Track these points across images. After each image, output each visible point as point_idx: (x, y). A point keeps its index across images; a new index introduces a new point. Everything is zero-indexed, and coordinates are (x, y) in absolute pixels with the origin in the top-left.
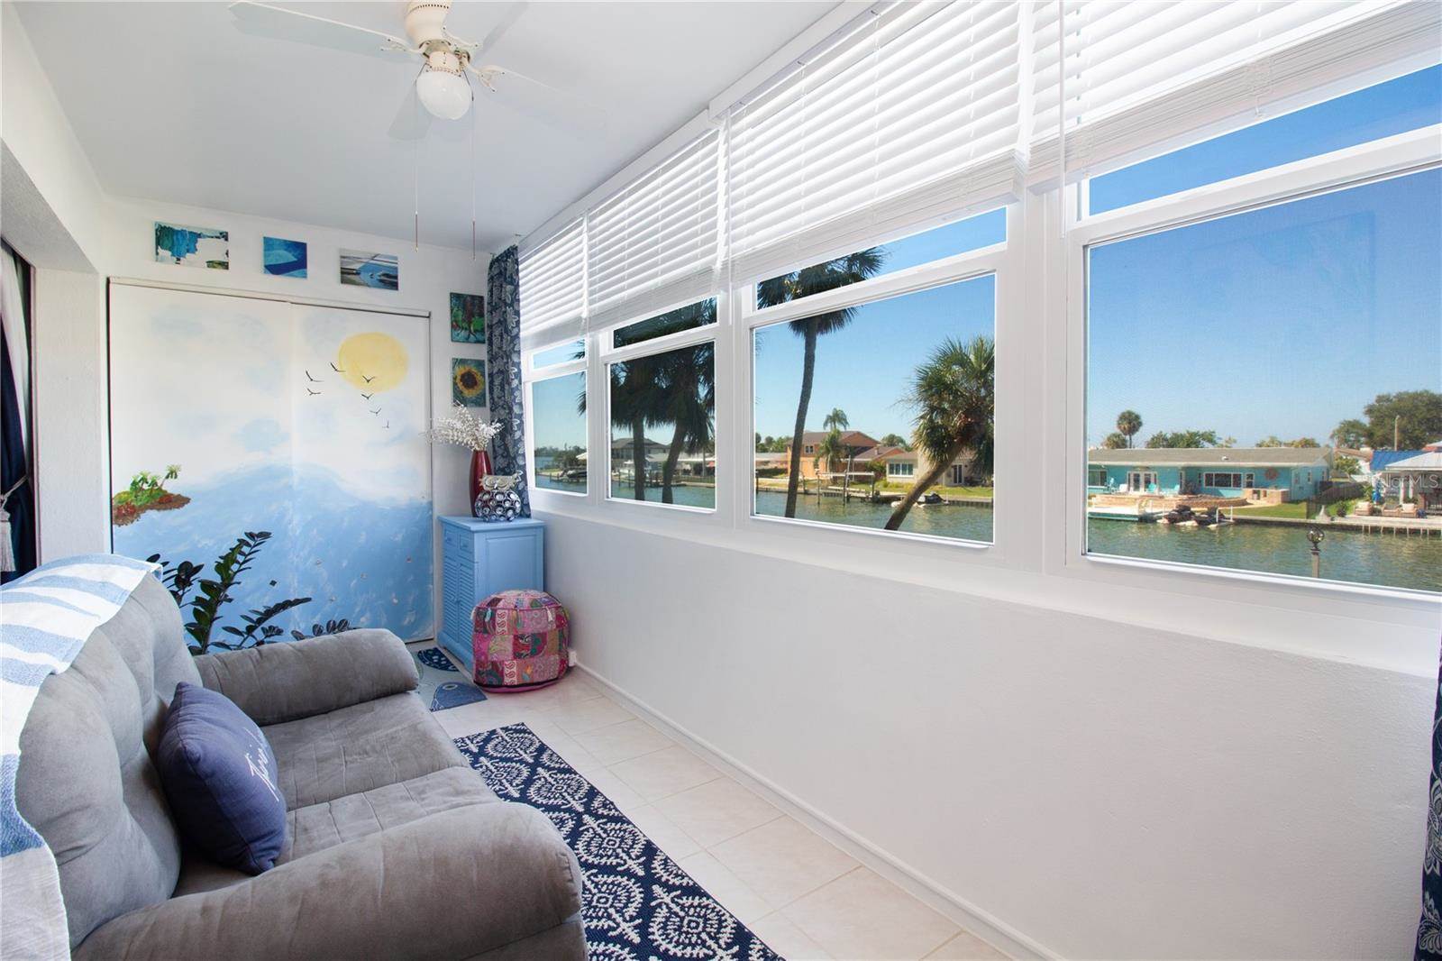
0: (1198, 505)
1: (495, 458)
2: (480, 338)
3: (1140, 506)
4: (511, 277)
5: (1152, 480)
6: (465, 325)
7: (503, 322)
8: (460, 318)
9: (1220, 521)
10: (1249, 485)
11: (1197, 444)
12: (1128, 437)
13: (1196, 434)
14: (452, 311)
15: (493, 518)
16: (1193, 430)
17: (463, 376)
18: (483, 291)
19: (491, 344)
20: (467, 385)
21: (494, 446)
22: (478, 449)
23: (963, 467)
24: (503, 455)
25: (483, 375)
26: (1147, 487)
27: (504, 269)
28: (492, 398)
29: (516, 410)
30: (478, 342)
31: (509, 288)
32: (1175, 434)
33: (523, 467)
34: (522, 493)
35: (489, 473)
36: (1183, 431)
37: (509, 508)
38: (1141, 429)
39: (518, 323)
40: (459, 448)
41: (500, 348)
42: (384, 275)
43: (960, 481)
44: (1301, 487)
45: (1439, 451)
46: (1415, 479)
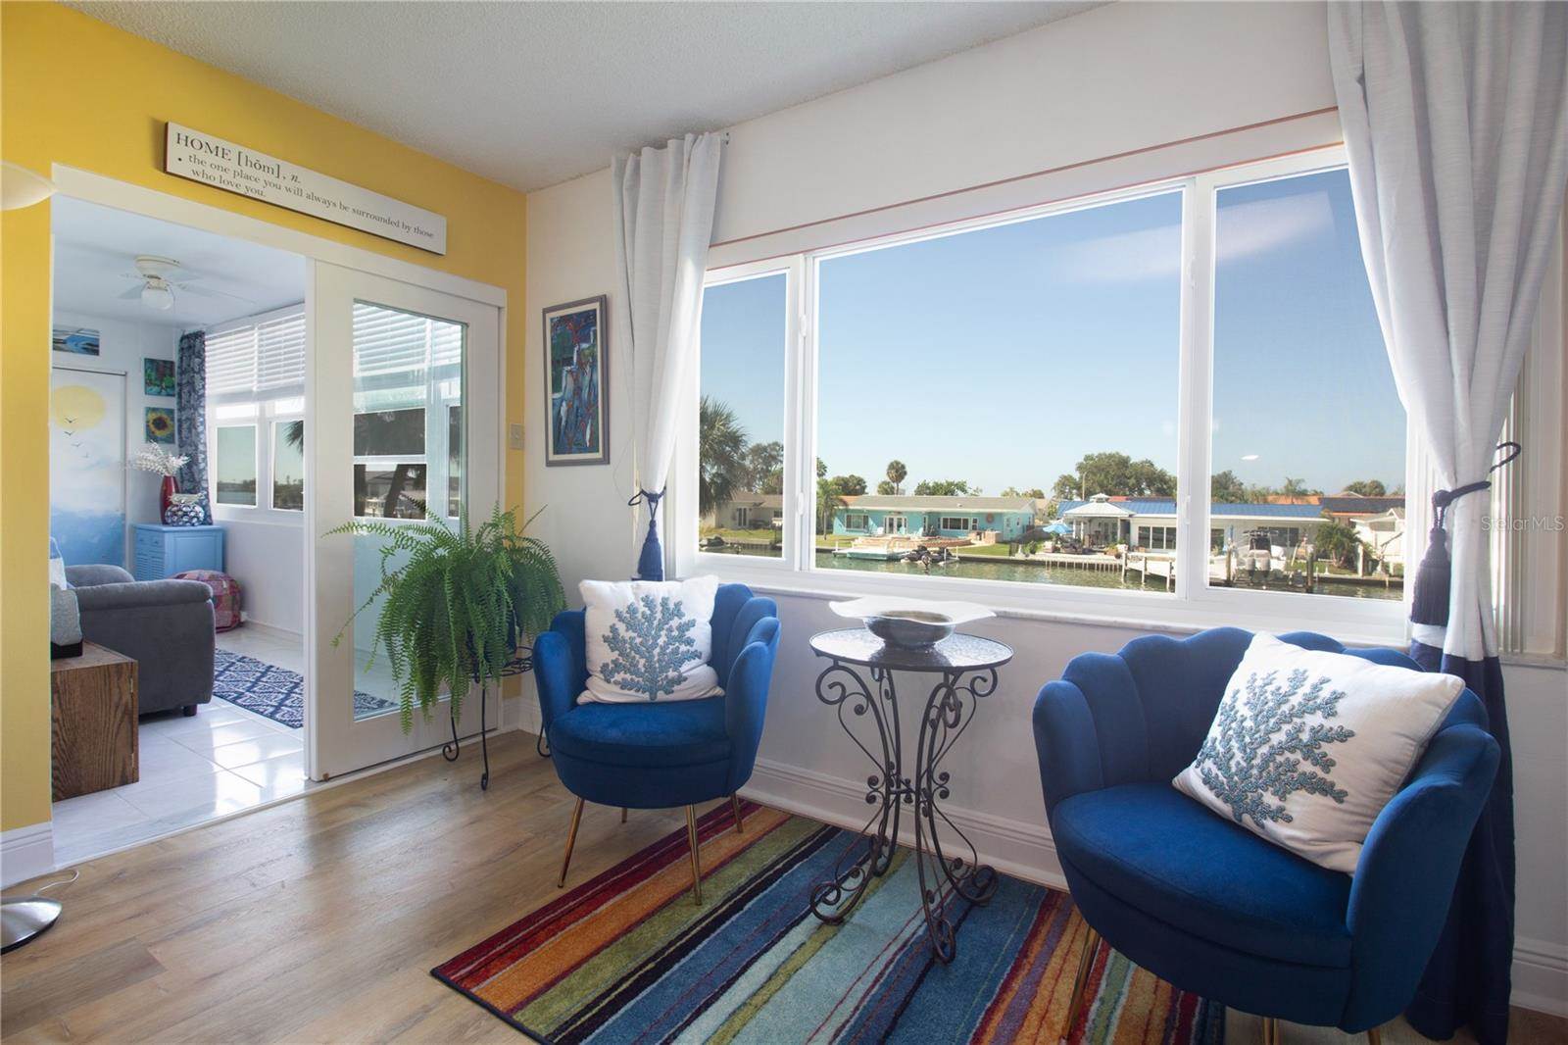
0: (934, 545)
1: (182, 482)
2: (171, 393)
3: (888, 547)
4: (199, 352)
5: (903, 524)
6: (158, 382)
7: (191, 383)
8: (153, 378)
9: (947, 559)
10: (974, 528)
11: (952, 493)
12: (895, 485)
13: (952, 484)
14: (146, 371)
15: (181, 523)
16: (950, 480)
17: (155, 420)
18: (175, 357)
19: (180, 397)
20: (158, 427)
21: (181, 474)
22: (167, 475)
23: (748, 512)
24: (190, 479)
25: (173, 419)
26: (898, 530)
27: (192, 344)
28: (181, 438)
29: (201, 447)
30: (168, 395)
31: (197, 360)
32: (936, 483)
33: (206, 489)
34: (206, 507)
35: (177, 492)
36: (942, 481)
37: (194, 517)
38: (906, 477)
39: (204, 386)
40: (150, 475)
41: (189, 402)
42: (87, 344)
43: (745, 524)
44: (1011, 531)
45: (1100, 501)
46: (1085, 523)
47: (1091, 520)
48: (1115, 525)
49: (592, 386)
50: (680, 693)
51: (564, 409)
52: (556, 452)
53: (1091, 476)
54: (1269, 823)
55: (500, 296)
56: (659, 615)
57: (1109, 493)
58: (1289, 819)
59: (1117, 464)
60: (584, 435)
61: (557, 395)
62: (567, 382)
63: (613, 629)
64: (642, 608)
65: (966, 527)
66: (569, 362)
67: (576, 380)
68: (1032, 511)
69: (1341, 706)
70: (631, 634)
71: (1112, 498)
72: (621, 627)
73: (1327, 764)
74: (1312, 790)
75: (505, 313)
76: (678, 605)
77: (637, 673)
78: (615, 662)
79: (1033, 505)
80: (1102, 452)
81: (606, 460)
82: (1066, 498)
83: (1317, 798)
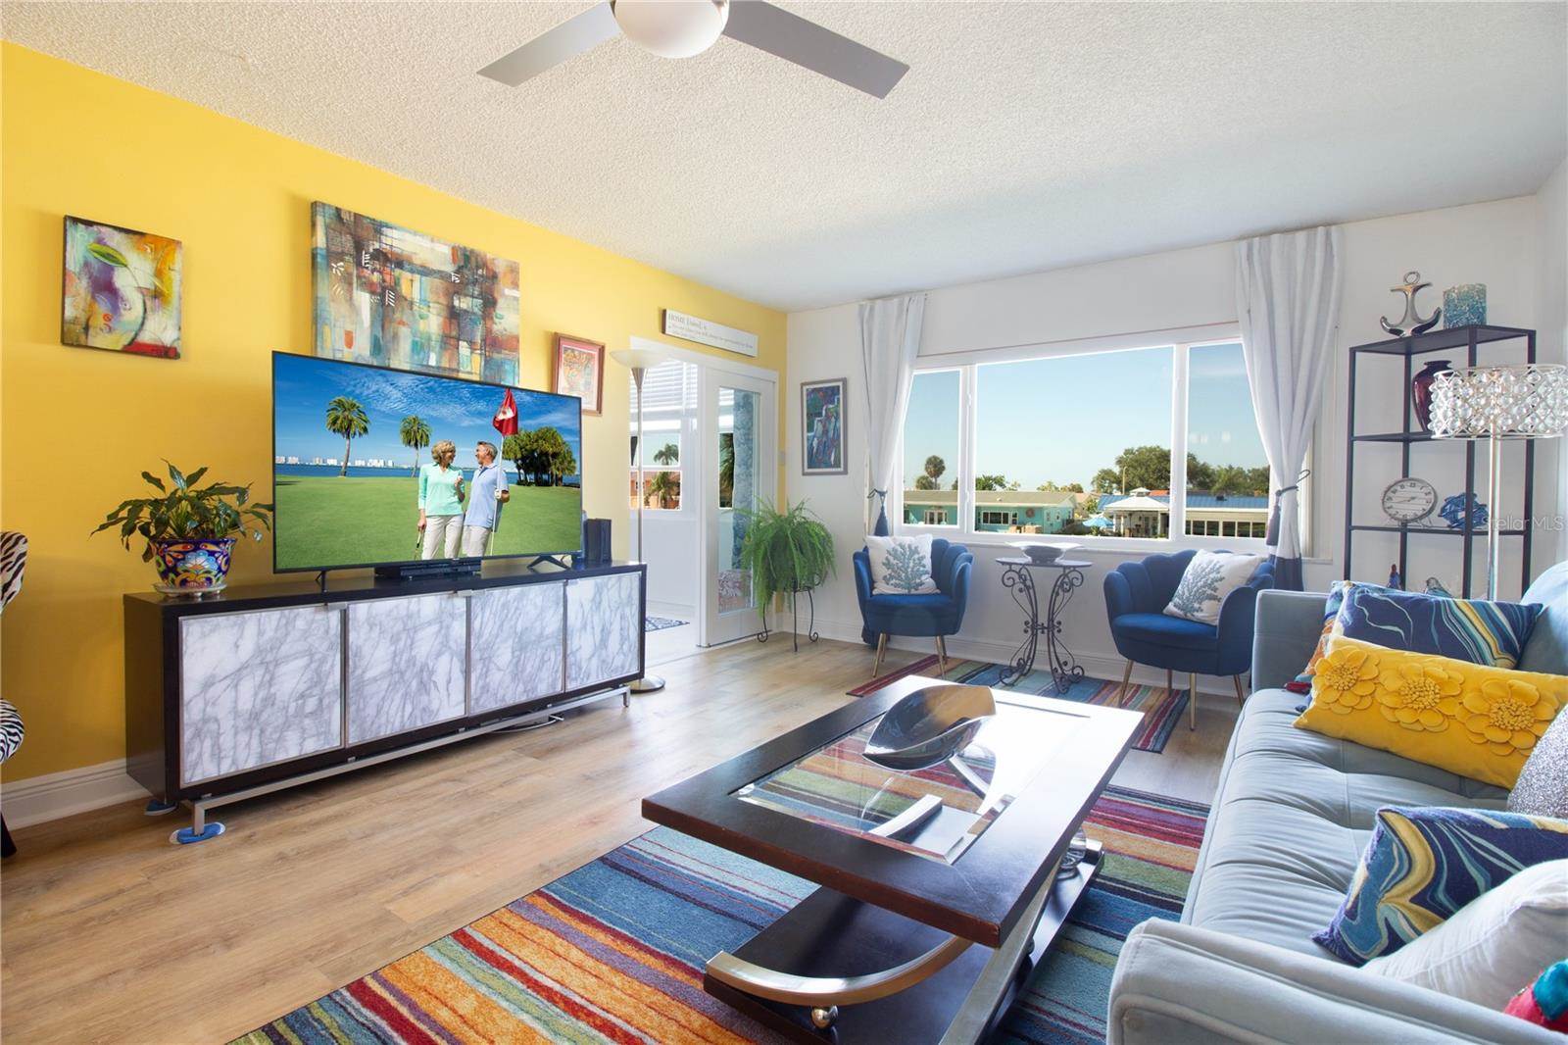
5: (944, 518)
10: (1014, 522)
11: (990, 487)
12: (933, 480)
13: (989, 479)
16: (988, 475)
38: (944, 472)
44: (1051, 525)
45: (1140, 495)
46: (1125, 517)
47: (1131, 514)
48: (1155, 519)
49: (836, 430)
50: (921, 590)
51: (816, 441)
52: (810, 467)
53: (1131, 469)
54: (1195, 614)
55: (774, 375)
56: (908, 553)
57: (1150, 487)
58: (1202, 611)
59: (1158, 458)
60: (830, 458)
61: (810, 434)
62: (818, 426)
63: (887, 559)
64: (899, 549)
65: (1006, 521)
66: (820, 414)
67: (824, 426)
68: (1072, 506)
69: (1222, 570)
70: (896, 561)
71: (1153, 492)
72: (891, 558)
73: (1215, 589)
74: (1210, 599)
75: (777, 385)
76: (916, 548)
77: (901, 580)
78: (890, 575)
79: (1073, 500)
80: (1142, 446)
81: (845, 472)
82: (1106, 492)
83: (1212, 602)
